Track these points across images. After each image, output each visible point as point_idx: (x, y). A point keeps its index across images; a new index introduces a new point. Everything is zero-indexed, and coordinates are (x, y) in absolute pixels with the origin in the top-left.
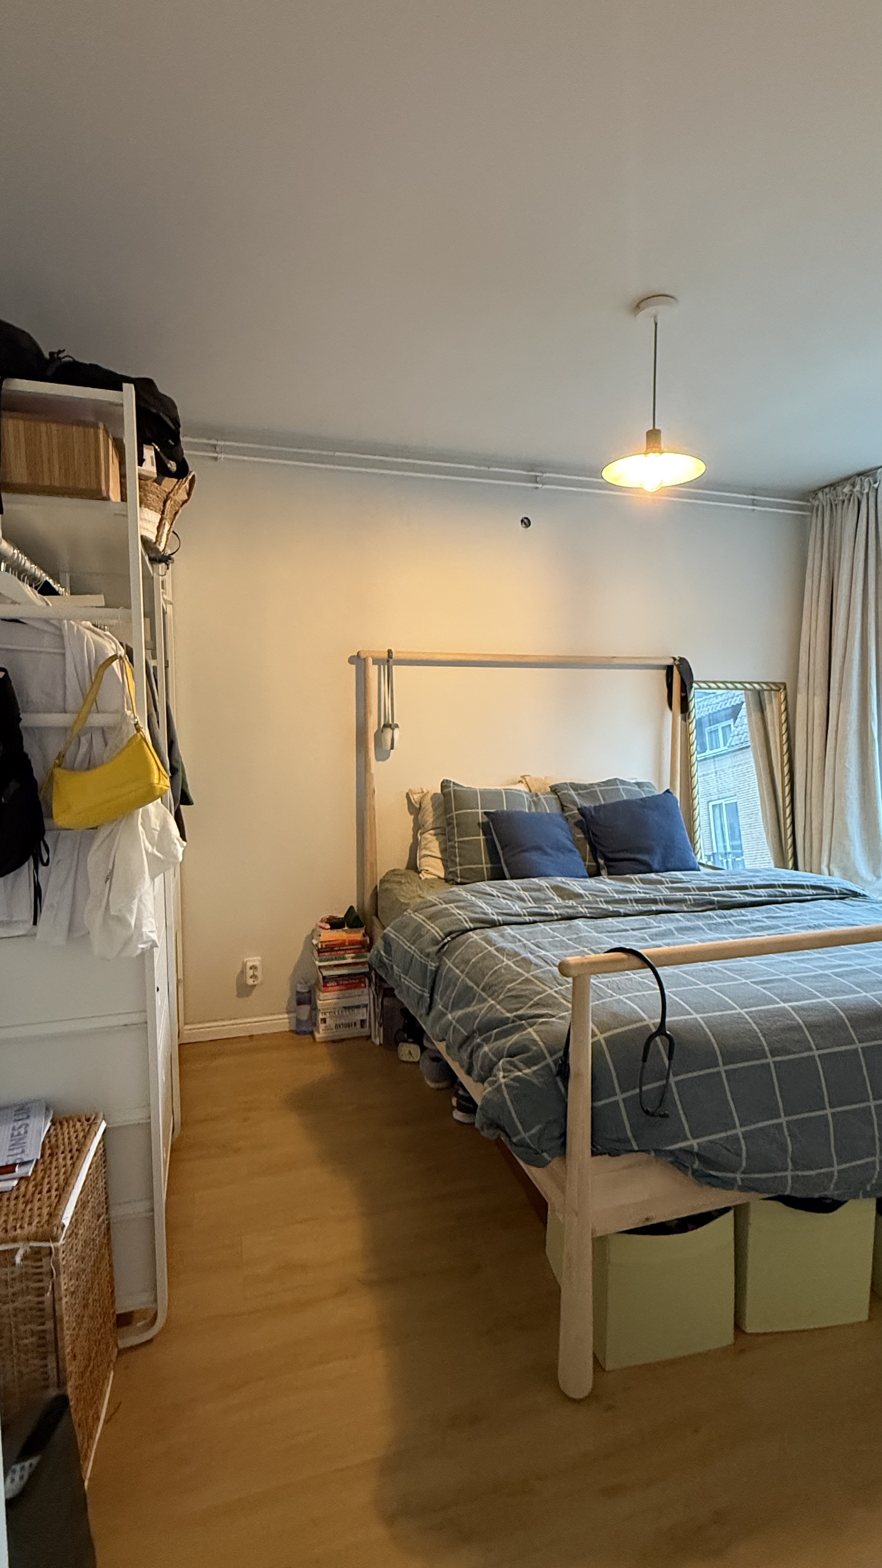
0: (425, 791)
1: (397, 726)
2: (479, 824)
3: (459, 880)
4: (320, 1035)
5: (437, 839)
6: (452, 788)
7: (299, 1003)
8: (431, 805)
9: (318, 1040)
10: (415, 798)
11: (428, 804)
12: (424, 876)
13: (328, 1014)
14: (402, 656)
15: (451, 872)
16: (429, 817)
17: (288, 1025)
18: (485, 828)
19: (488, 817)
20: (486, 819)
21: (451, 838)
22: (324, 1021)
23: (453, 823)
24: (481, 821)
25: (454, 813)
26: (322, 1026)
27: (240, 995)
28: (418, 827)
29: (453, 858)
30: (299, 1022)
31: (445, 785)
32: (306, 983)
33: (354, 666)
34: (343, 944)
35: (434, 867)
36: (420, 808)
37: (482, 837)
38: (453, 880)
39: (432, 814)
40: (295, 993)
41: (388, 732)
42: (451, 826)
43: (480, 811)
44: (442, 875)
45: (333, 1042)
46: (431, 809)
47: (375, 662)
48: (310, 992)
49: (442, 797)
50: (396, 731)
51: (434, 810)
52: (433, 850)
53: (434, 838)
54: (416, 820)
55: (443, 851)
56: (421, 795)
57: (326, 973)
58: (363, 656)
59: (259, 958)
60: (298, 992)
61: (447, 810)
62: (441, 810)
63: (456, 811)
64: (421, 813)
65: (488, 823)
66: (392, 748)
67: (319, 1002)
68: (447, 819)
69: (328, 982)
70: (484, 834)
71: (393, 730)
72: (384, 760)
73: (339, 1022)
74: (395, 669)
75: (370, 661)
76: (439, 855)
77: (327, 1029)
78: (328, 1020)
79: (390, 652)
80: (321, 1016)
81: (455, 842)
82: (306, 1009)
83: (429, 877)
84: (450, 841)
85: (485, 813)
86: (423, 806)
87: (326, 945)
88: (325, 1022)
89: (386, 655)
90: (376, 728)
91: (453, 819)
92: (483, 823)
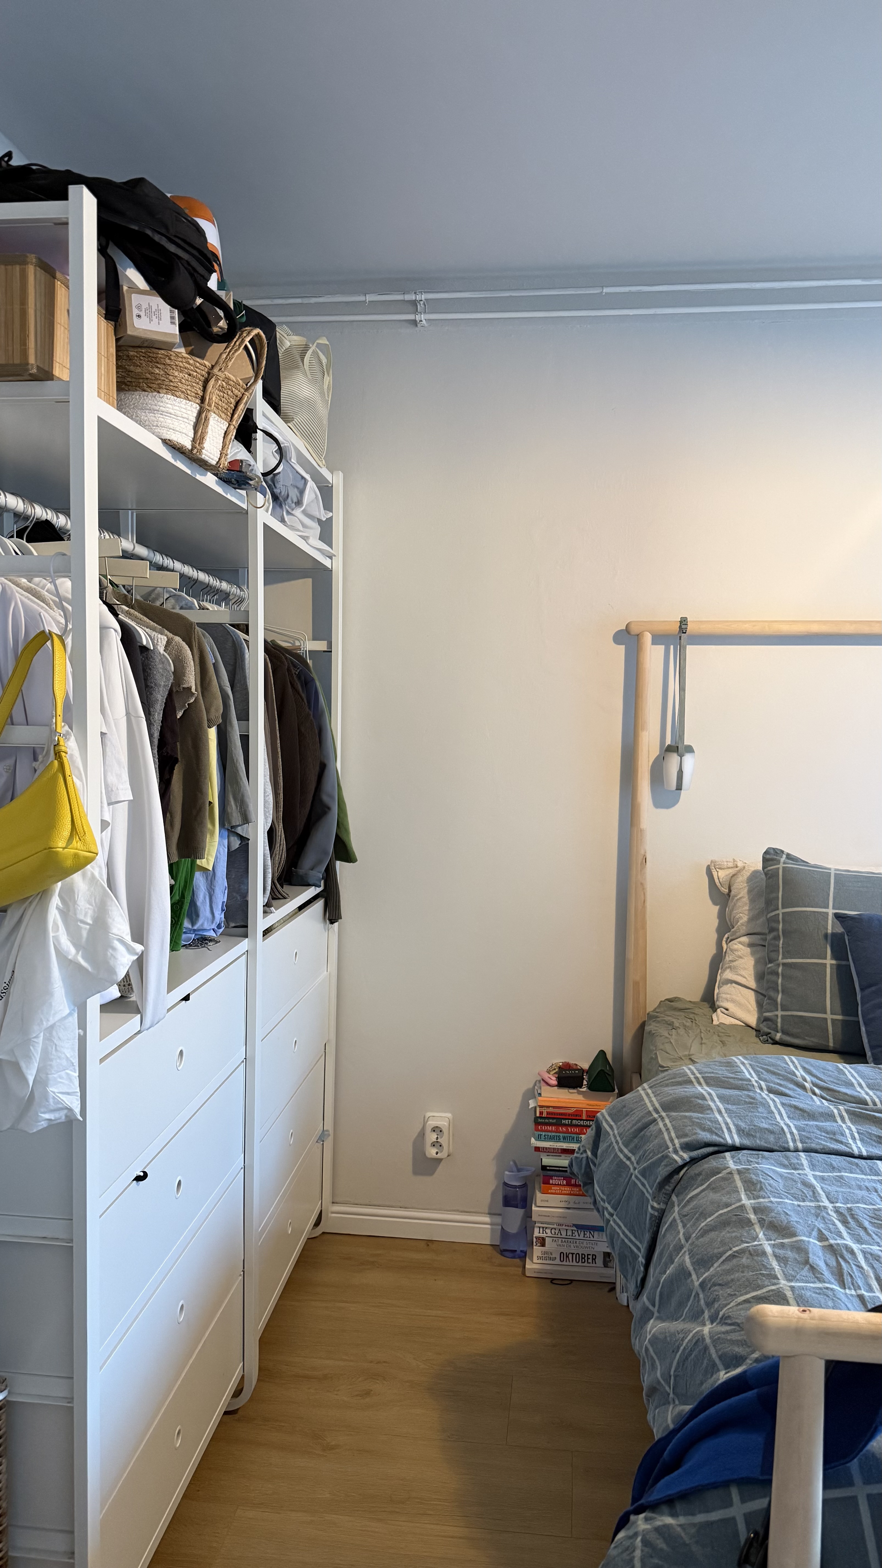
0: (740, 864)
1: (690, 750)
2: (826, 936)
3: (778, 1036)
4: (534, 1265)
5: (753, 954)
6: (781, 866)
7: (508, 1202)
8: (746, 890)
9: (528, 1274)
10: (721, 875)
11: (741, 890)
12: (719, 1018)
13: (548, 1231)
14: (705, 629)
15: (766, 1019)
16: (742, 913)
17: (489, 1234)
18: (838, 945)
19: (842, 922)
20: (840, 929)
21: (773, 955)
22: (542, 1242)
23: (778, 930)
24: (830, 931)
25: (781, 911)
26: (537, 1250)
27: (416, 1172)
28: (725, 927)
29: (772, 994)
30: (504, 1234)
31: (771, 857)
32: (519, 1170)
33: (623, 647)
34: (577, 1115)
35: (739, 1004)
36: (729, 894)
37: (829, 962)
38: (767, 1034)
39: (747, 908)
40: (501, 1186)
41: (674, 759)
42: (775, 933)
43: (831, 911)
44: (753, 1020)
45: (552, 1280)
46: (746, 899)
47: (658, 639)
48: (524, 1186)
49: (763, 876)
50: (688, 760)
51: (752, 901)
52: (743, 973)
53: (748, 950)
54: (722, 915)
55: (760, 977)
56: (732, 871)
57: (547, 1161)
58: (634, 630)
59: (449, 1115)
60: (505, 1184)
61: (770, 903)
62: (761, 904)
63: (783, 908)
64: (731, 904)
65: (842, 934)
66: (679, 787)
67: (534, 1208)
68: (768, 920)
69: (551, 1177)
70: (835, 956)
71: (681, 756)
72: (668, 807)
73: (565, 1250)
74: (690, 650)
75: (648, 638)
76: (753, 984)
77: (547, 1256)
78: (548, 1241)
79: (683, 622)
80: (536, 1233)
81: (778, 965)
82: (517, 1214)
83: (728, 1021)
84: (770, 962)
85: (837, 916)
86: (732, 893)
87: (548, 1113)
88: (543, 1245)
89: (676, 627)
90: (655, 752)
91: (778, 922)
92: (833, 934)
